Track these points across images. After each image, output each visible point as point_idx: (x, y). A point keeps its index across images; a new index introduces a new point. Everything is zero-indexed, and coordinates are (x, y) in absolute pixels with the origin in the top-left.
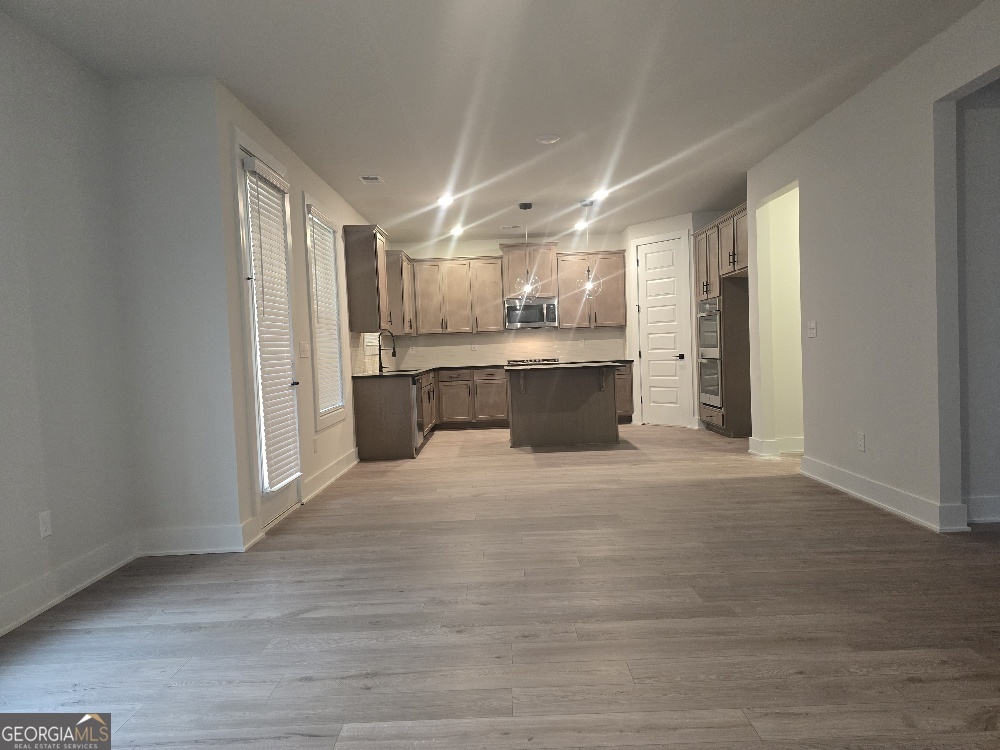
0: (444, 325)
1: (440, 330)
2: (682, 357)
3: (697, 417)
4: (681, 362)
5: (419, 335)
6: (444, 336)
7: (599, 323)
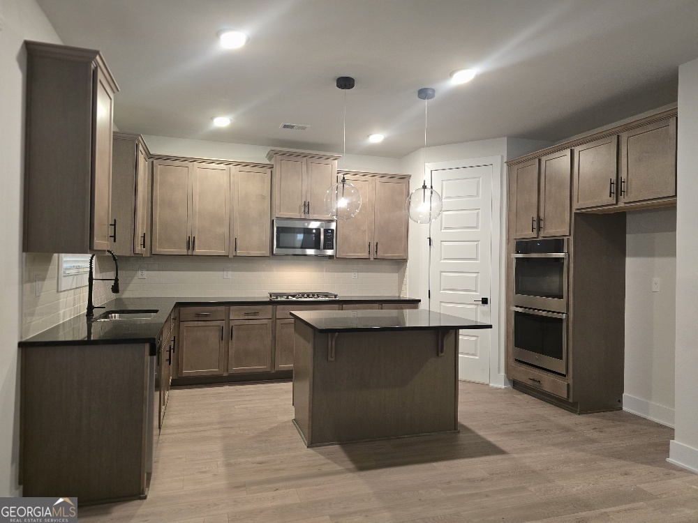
0: (191, 244)
1: (184, 252)
2: (485, 301)
3: (503, 374)
4: (485, 307)
5: (154, 256)
6: (190, 258)
7: (380, 254)
